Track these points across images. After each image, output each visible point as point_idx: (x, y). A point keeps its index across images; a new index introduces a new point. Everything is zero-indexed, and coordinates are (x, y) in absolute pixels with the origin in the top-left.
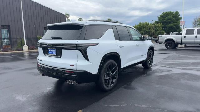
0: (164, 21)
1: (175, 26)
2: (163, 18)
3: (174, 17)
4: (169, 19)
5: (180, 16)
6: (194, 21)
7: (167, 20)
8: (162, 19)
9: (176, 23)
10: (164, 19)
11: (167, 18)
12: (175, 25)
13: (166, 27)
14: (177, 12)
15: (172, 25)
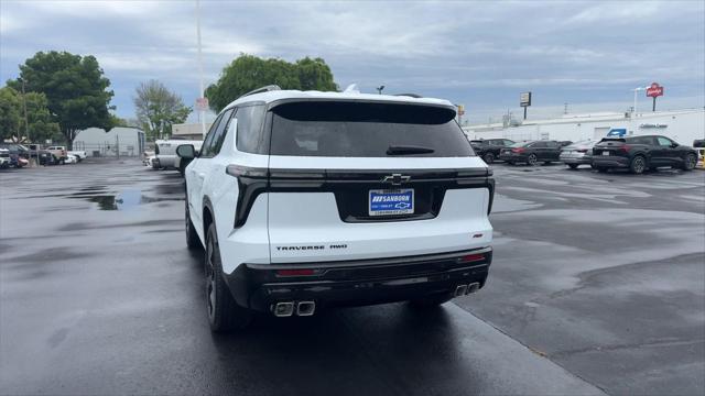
0: (49, 84)
1: (92, 109)
2: (42, 73)
3: (83, 75)
4: (69, 81)
5: (102, 76)
6: (137, 96)
7: (60, 83)
8: (39, 75)
9: (93, 98)
10: (48, 80)
11: (60, 76)
12: (91, 104)
13: (58, 109)
14: (93, 58)
15: (81, 101)
